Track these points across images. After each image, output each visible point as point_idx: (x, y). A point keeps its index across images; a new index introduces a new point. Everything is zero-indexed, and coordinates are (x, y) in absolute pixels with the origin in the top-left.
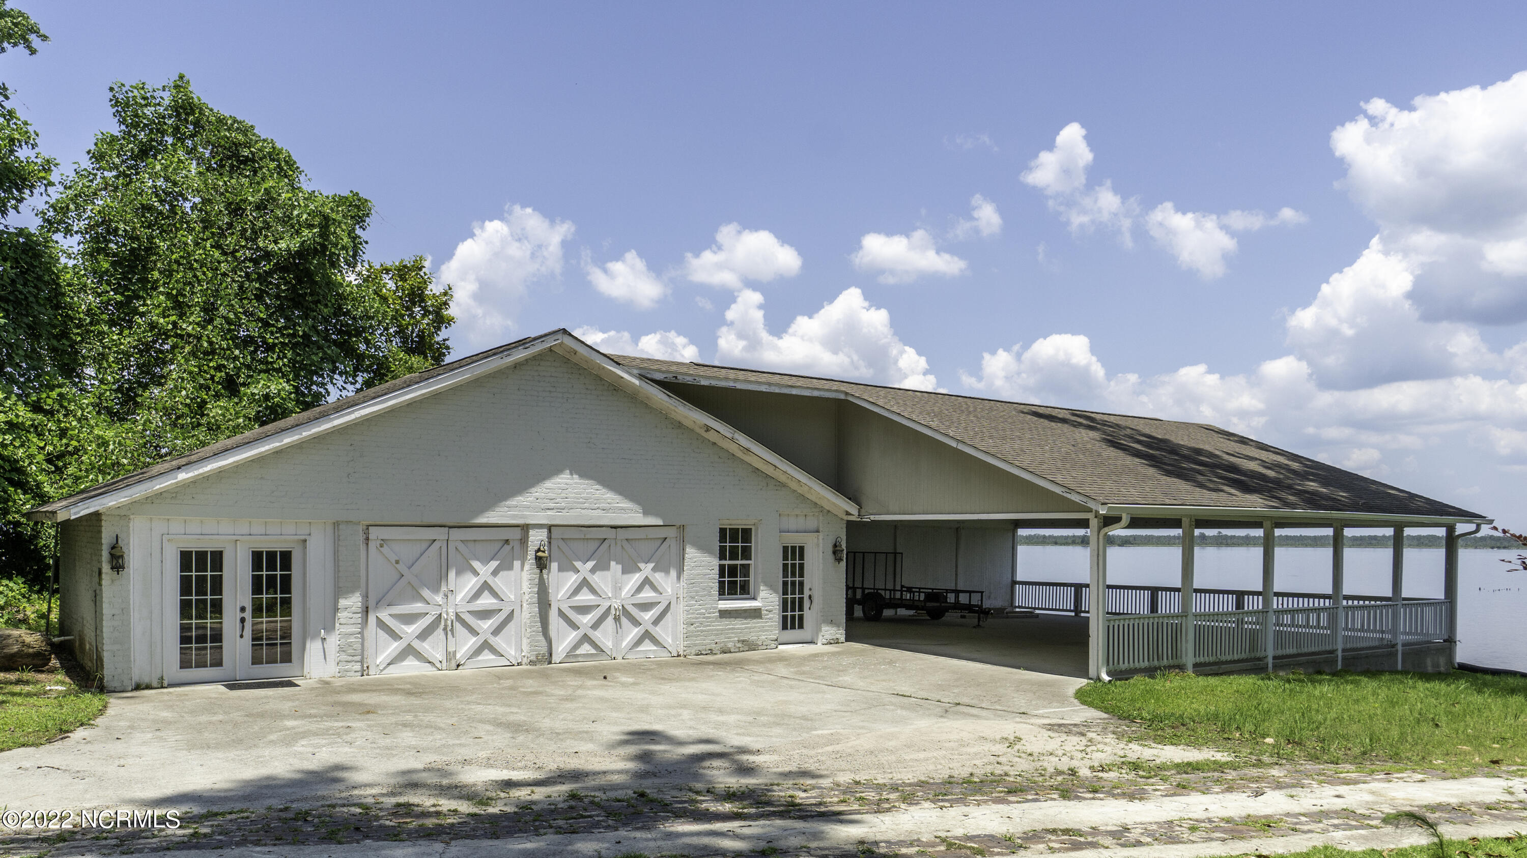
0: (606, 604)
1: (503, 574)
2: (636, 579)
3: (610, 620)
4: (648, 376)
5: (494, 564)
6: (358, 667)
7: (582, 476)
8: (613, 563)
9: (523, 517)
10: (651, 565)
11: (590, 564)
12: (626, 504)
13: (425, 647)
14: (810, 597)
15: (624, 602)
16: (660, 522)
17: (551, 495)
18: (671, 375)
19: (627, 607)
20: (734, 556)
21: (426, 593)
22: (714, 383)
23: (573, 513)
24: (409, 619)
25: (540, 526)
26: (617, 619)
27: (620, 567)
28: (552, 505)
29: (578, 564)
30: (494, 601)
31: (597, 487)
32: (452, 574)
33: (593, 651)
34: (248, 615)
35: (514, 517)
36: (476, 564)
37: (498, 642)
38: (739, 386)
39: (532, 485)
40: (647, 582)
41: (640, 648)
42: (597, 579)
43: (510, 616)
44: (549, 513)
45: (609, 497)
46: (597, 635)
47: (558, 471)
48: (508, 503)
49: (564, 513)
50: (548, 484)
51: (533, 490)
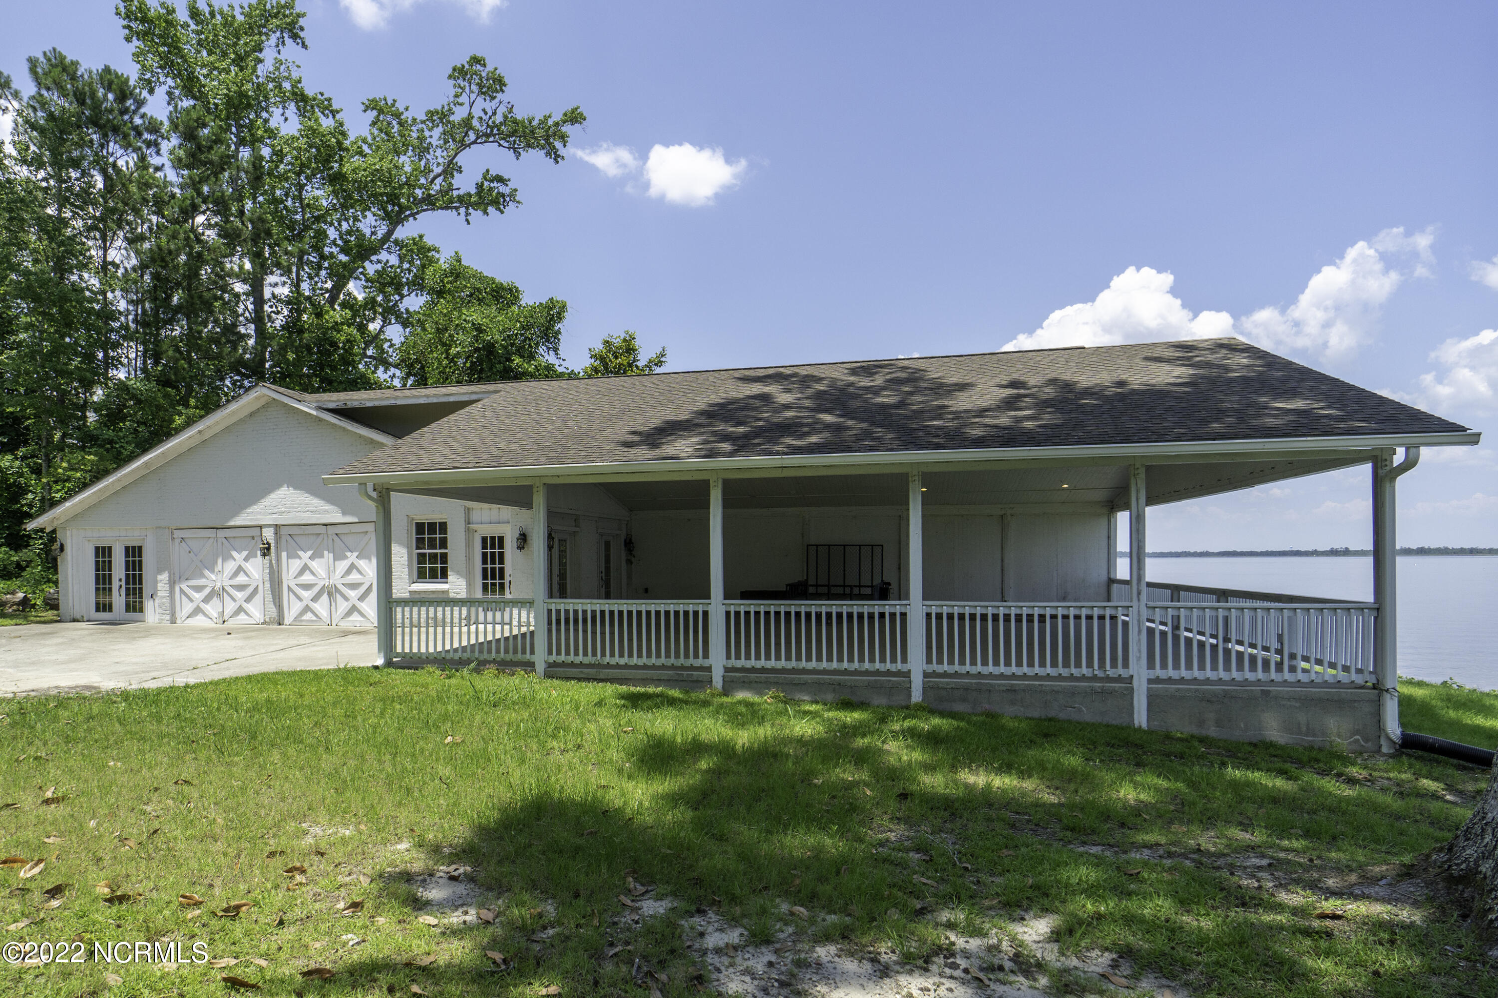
0: (321, 583)
1: (252, 560)
2: (343, 565)
3: (325, 597)
4: (325, 406)
5: (245, 553)
6: (168, 617)
7: (295, 488)
8: (326, 553)
9: (257, 520)
10: (356, 554)
11: (310, 553)
12: (328, 507)
13: (207, 608)
14: (510, 582)
15: (335, 582)
16: (357, 521)
17: (275, 503)
18: (341, 403)
19: (338, 586)
20: (432, 545)
21: (207, 572)
22: (377, 403)
23: (291, 515)
24: (198, 589)
25: (269, 526)
26: (330, 594)
27: (331, 555)
28: (275, 510)
29: (301, 553)
30: (247, 579)
31: (307, 495)
32: (220, 561)
33: (314, 618)
34: (123, 583)
35: (251, 520)
36: (234, 554)
37: (248, 607)
38: (399, 402)
39: (263, 497)
40: (352, 567)
41: (351, 618)
42: (314, 565)
43: (256, 590)
44: (274, 516)
45: (315, 502)
46: (316, 606)
47: (279, 486)
48: (248, 510)
49: (284, 516)
50: (272, 496)
51: (263, 500)
